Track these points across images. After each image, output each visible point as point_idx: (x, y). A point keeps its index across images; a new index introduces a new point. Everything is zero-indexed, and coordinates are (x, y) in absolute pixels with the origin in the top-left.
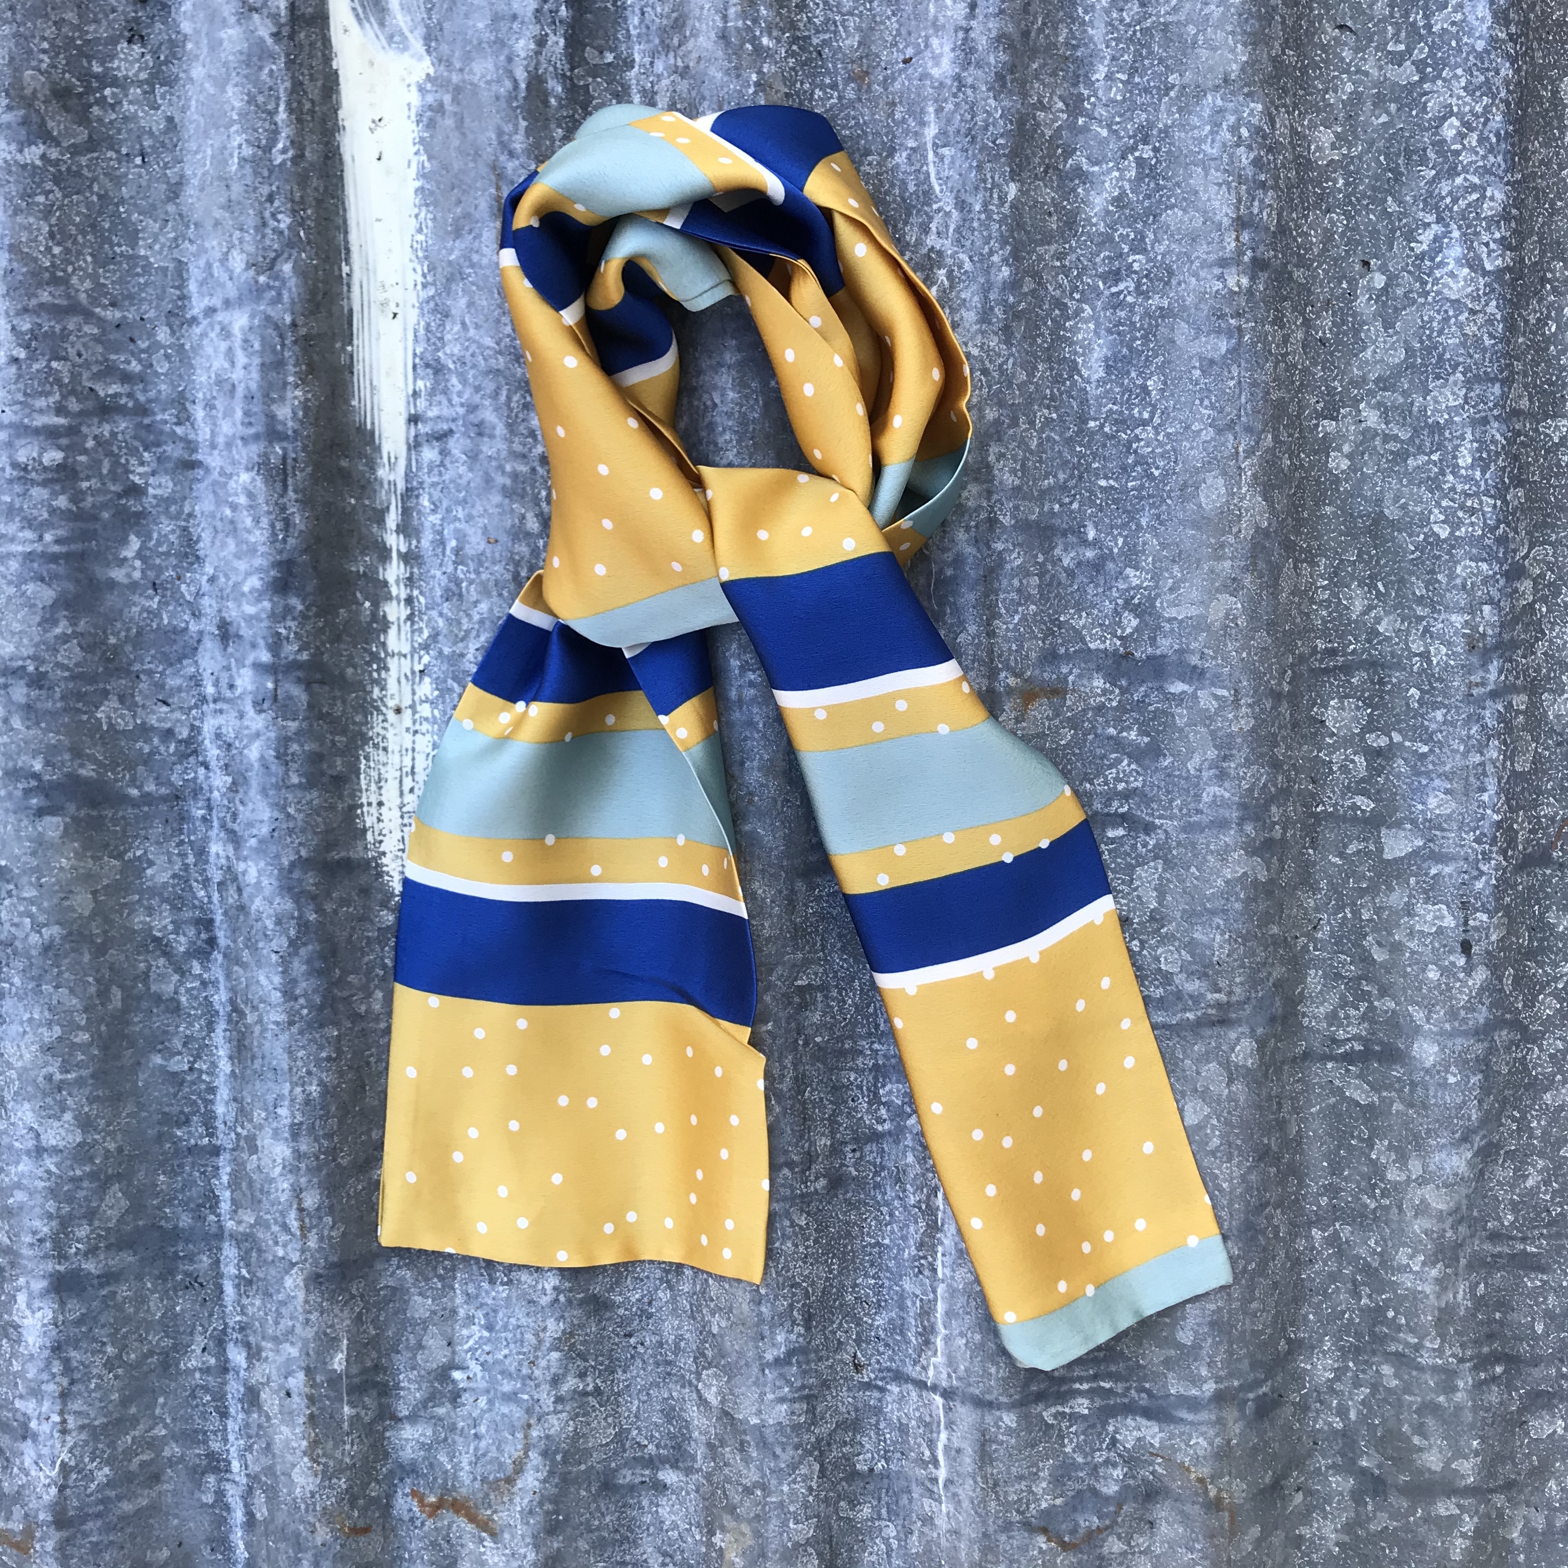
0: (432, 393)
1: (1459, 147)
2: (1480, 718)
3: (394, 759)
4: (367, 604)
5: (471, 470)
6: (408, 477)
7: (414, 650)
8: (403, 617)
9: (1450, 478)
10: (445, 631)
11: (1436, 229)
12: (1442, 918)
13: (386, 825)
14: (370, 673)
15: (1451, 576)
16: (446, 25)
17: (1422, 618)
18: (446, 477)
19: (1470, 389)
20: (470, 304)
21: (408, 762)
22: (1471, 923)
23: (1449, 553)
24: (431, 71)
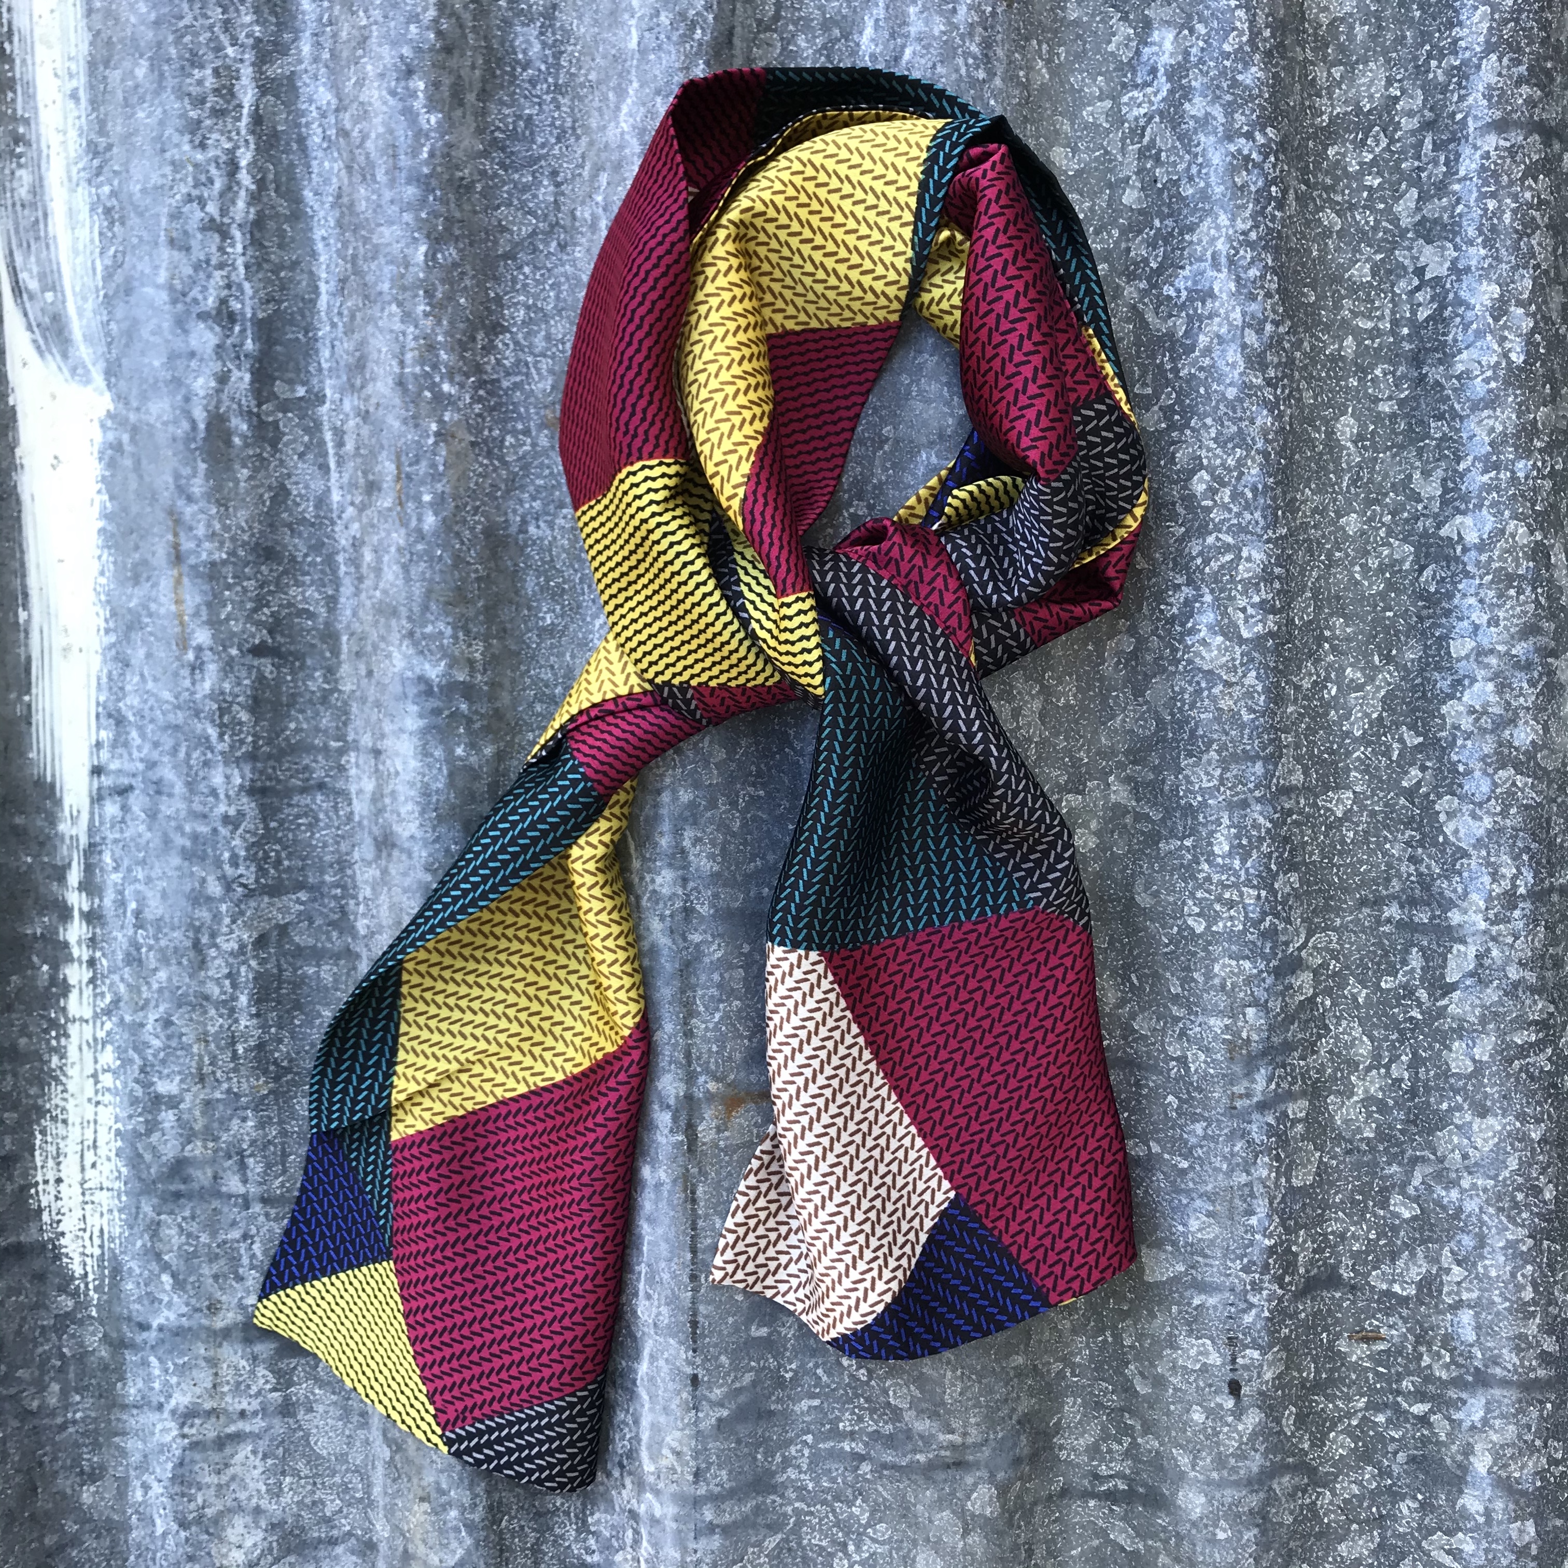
0: (114, 745)
1: (1209, 503)
2: (1245, 1134)
3: (74, 1133)
4: (45, 968)
5: (150, 829)
6: (92, 830)
7: (96, 1016)
8: (85, 980)
9: (1206, 867)
10: (126, 997)
11: (1187, 591)
12: (1206, 1354)
13: (65, 1204)
14: (48, 1042)
15: (1209, 976)
16: (124, 361)
17: (1178, 1019)
18: (127, 835)
19: (1225, 769)
20: (149, 656)
21: (89, 1134)
22: (1240, 1361)
23: (1205, 949)
24: (111, 407)
